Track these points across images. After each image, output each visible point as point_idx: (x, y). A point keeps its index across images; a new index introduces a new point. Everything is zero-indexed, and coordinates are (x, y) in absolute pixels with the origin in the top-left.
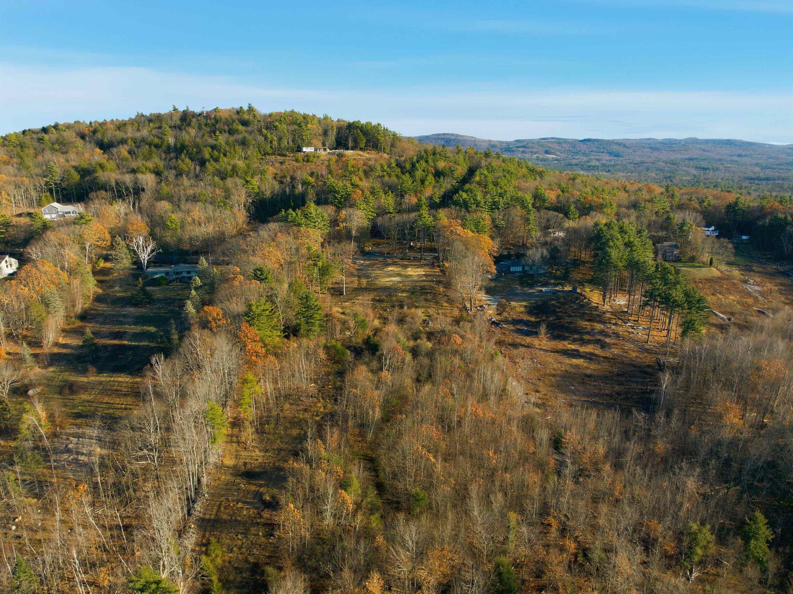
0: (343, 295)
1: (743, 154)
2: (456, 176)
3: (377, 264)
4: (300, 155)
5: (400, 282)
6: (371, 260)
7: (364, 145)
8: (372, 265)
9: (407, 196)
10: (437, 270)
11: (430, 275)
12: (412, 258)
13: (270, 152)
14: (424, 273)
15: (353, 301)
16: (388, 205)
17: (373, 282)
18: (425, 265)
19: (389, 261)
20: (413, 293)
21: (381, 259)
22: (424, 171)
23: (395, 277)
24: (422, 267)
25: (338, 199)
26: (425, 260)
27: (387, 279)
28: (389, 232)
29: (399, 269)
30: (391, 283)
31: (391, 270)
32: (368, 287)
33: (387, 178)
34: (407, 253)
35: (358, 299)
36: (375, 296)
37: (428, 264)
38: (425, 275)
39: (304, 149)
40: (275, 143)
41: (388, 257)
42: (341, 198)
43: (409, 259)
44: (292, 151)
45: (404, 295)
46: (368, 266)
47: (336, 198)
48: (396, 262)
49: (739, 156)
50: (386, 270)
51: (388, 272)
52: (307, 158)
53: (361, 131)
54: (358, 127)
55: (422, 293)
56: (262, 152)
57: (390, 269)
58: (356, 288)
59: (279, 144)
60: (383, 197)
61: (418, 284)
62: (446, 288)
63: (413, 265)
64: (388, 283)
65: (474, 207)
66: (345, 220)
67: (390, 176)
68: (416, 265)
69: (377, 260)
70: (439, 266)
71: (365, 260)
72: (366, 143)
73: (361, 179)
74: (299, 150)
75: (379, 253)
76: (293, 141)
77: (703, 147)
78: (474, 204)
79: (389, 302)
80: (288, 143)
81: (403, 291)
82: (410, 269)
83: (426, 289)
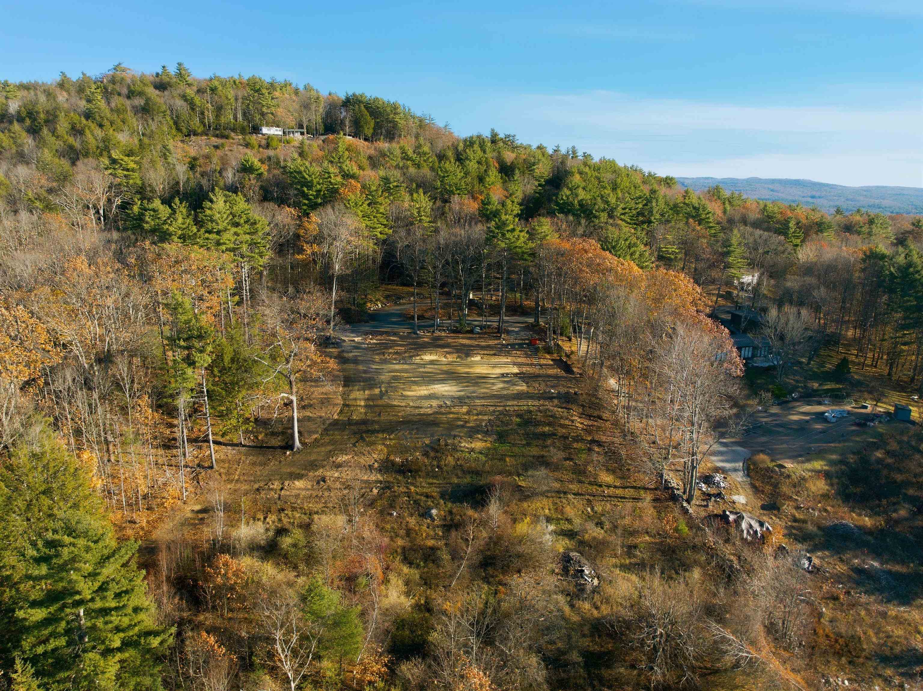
0: (291, 447)
1: (818, 194)
2: (537, 172)
3: (394, 344)
4: (254, 139)
5: (460, 400)
6: (382, 333)
7: (371, 131)
8: (382, 348)
9: (456, 199)
10: (547, 360)
11: (535, 377)
12: (478, 329)
13: (200, 131)
14: (516, 370)
15: (320, 472)
16: (419, 212)
17: (385, 400)
18: (513, 346)
19: (425, 336)
20: (502, 437)
21: (404, 331)
22: (479, 163)
23: (442, 381)
24: (508, 354)
25: (308, 199)
26: (508, 332)
27: (423, 391)
28: (422, 268)
29: (450, 358)
30: (435, 403)
31: (432, 362)
32: (370, 417)
33: (412, 170)
34: (465, 315)
35: (338, 466)
36: (391, 450)
37: (521, 345)
38: (522, 376)
39: (265, 130)
40: (210, 116)
41: (420, 327)
42: (316, 197)
43: (471, 332)
44: (243, 131)
45: (478, 445)
46: (372, 349)
47: (305, 196)
48: (439, 338)
49: (813, 197)
50: (417, 360)
51: (424, 365)
52: (268, 143)
53: (367, 108)
54: (360, 102)
55: (527, 435)
56: (184, 130)
57: (428, 357)
58: (335, 423)
59: (217, 116)
60: (407, 197)
61: (512, 405)
62: (590, 417)
63: (483, 348)
64: (426, 403)
65: (604, 216)
66: (319, 239)
67: (418, 166)
68: (488, 347)
69: (395, 334)
70: (548, 350)
71: (366, 334)
72: (374, 129)
73: (361, 168)
74: (256, 130)
75: (400, 315)
76: (244, 114)
77: (771, 187)
78: (603, 210)
79: (435, 477)
80: (235, 118)
81: (472, 433)
82: (478, 358)
83: (538, 424)
